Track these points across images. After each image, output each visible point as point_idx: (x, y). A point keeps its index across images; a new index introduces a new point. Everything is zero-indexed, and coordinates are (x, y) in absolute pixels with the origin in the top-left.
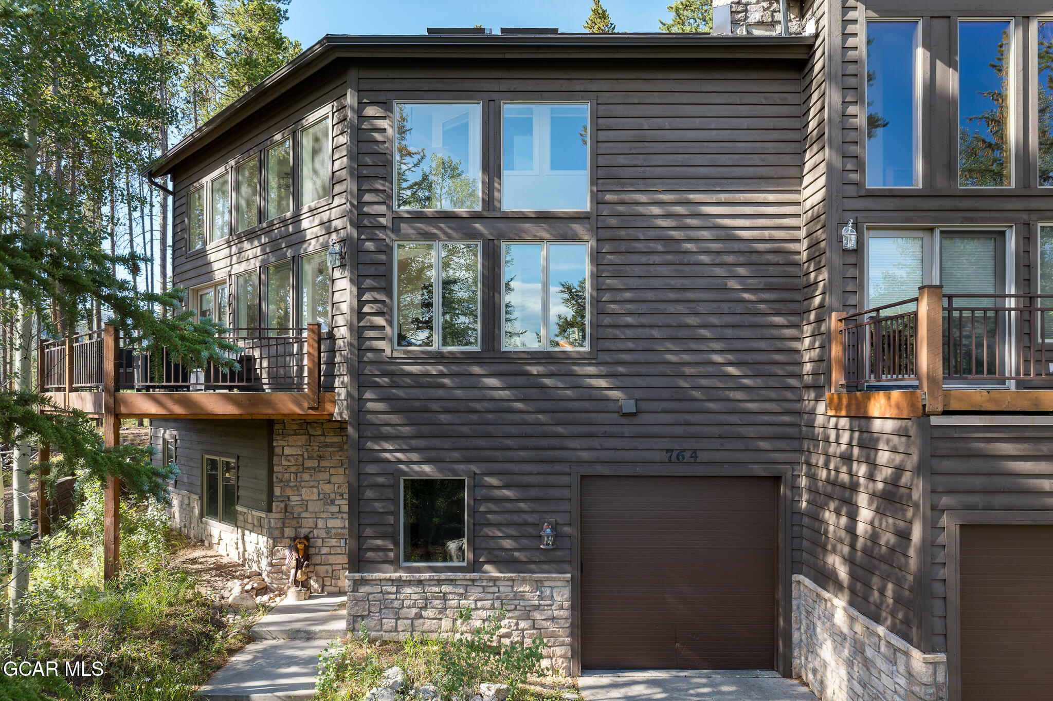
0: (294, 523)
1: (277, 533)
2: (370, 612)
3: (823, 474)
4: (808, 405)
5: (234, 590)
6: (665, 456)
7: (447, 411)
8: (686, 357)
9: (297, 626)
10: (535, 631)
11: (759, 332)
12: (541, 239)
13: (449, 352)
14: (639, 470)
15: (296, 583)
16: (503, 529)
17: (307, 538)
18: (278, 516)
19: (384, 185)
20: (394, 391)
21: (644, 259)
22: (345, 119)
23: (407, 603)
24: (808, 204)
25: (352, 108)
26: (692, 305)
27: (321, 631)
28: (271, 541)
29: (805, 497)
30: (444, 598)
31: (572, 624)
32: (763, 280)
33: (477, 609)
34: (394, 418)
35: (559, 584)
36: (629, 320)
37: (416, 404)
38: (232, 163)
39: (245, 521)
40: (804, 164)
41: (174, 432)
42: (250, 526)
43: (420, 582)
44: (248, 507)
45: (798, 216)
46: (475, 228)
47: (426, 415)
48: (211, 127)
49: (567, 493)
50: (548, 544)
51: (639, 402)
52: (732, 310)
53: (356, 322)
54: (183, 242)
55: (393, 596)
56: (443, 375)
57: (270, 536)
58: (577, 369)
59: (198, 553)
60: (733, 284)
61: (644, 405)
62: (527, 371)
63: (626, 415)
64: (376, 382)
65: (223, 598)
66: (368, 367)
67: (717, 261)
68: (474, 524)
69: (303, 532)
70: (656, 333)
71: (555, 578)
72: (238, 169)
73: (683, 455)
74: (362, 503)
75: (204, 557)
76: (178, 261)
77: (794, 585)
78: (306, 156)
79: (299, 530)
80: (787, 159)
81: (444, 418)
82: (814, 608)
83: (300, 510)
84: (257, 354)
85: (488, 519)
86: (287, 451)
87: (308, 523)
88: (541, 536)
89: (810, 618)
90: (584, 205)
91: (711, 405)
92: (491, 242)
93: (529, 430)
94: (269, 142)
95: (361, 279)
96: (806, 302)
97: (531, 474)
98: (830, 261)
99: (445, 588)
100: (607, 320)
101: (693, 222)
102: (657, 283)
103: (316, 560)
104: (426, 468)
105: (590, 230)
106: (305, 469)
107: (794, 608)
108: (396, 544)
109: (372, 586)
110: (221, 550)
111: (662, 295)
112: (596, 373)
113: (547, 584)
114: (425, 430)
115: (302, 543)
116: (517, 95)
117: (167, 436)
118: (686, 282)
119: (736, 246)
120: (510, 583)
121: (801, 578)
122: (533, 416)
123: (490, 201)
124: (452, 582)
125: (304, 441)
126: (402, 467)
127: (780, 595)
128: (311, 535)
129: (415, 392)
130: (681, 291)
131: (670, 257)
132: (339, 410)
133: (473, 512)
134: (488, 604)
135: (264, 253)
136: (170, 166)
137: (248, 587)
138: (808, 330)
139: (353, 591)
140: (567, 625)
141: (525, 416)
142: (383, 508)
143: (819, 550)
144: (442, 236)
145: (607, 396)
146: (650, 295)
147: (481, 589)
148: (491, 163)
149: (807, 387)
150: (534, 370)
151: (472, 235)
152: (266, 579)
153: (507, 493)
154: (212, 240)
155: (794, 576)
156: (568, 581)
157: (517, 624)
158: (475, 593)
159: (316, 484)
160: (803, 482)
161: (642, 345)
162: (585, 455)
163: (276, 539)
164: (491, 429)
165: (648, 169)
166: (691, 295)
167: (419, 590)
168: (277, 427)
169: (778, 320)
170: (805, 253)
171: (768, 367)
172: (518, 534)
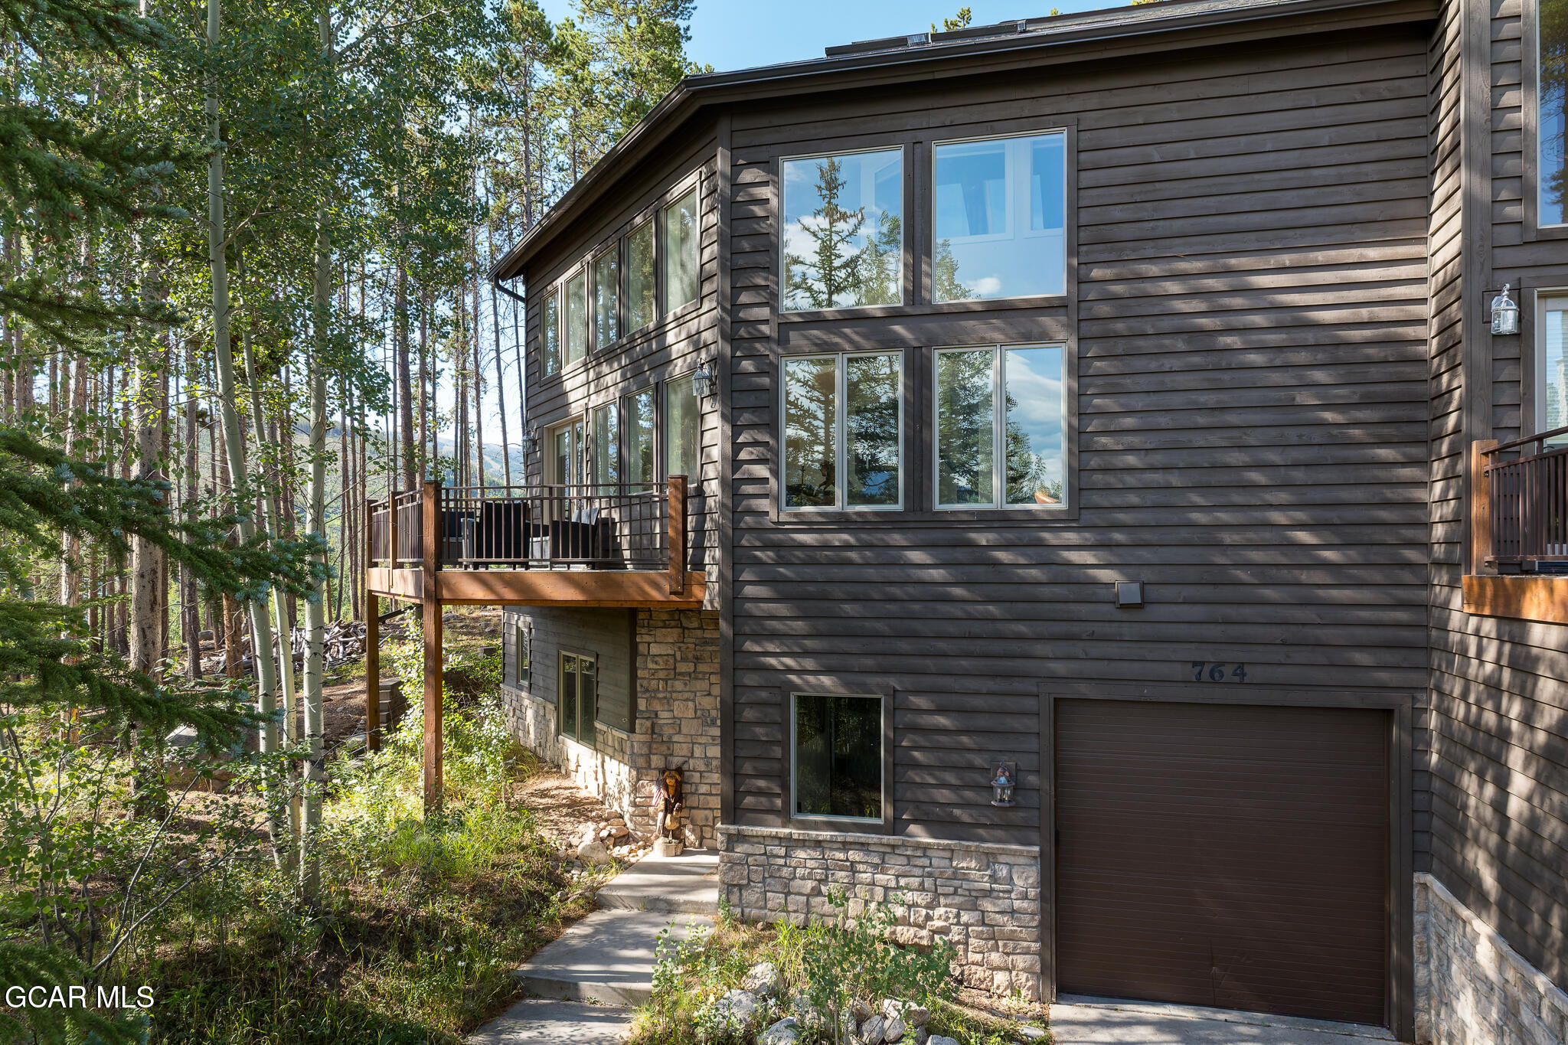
0: (664, 748)
1: (641, 762)
2: (749, 880)
3: (1459, 710)
4: (1440, 593)
5: (585, 835)
6: (1191, 672)
7: (855, 599)
8: (1224, 516)
9: (654, 892)
10: (985, 929)
11: (1351, 474)
12: (992, 343)
13: (858, 514)
14: (1147, 692)
15: (665, 832)
16: (937, 773)
17: (679, 770)
18: (643, 738)
19: (766, 279)
20: (781, 570)
21: (1153, 365)
22: (715, 190)
23: (800, 872)
24: (1438, 261)
25: (723, 175)
26: (1235, 433)
27: (686, 903)
28: (634, 773)
29: (1435, 746)
30: (852, 868)
31: (1041, 924)
32: (1360, 389)
33: (898, 888)
34: (781, 609)
35: (1022, 860)
36: (1131, 460)
37: (811, 588)
38: (589, 257)
39: (605, 743)
40: (1433, 193)
41: (529, 619)
42: (610, 751)
43: (818, 844)
44: (609, 724)
45: (1422, 280)
46: (895, 332)
47: (826, 604)
48: (560, 212)
49: (1032, 724)
50: (1002, 800)
51: (1147, 587)
52: (1305, 440)
53: (729, 472)
54: (537, 364)
55: (781, 861)
56: (848, 547)
57: (633, 766)
58: (1048, 537)
59: (550, 783)
60: (1304, 398)
61: (1154, 592)
62: (970, 540)
63: (1125, 607)
64: (756, 557)
65: (570, 846)
66: (747, 536)
67: (1278, 362)
68: (894, 765)
69: (676, 761)
70: (1175, 479)
71: (1016, 851)
72: (595, 266)
73: (1221, 672)
74: (738, 726)
75: (557, 788)
76: (532, 391)
77: (1416, 891)
78: (671, 245)
79: (670, 758)
80: (1402, 189)
81: (848, 608)
82: (1448, 932)
83: (671, 731)
84: (616, 515)
85: (914, 758)
86: (655, 649)
87: (681, 750)
88: (992, 787)
89: (1443, 946)
90: (1059, 287)
91: (1269, 593)
92: (917, 351)
93: (976, 628)
94: (628, 227)
95: (736, 413)
96: (1436, 423)
97: (977, 693)
98: (1469, 356)
99: (854, 855)
100: (1095, 462)
101: (1238, 302)
102: (1176, 400)
103: (692, 801)
104: (826, 680)
105: (1067, 326)
106: (677, 675)
107: (1417, 927)
108: (785, 787)
109: (753, 844)
110: (578, 780)
111: (1184, 420)
112: (1078, 542)
113: (1002, 858)
114: (822, 625)
115: (672, 777)
116: (954, 131)
117: (520, 624)
118: (1225, 398)
119: (1310, 337)
120: (947, 854)
121: (1429, 878)
122: (980, 607)
123: (914, 291)
124: (863, 846)
125: (675, 636)
126: (793, 678)
127: (1392, 906)
128: (685, 767)
129: (809, 572)
130: (1217, 413)
131: (1196, 360)
132: (709, 597)
133: (893, 747)
134: (915, 882)
135: (624, 379)
136: (520, 265)
137: (604, 834)
138: (1438, 468)
139: (727, 850)
140: (1035, 924)
141: (969, 608)
142: (767, 735)
143: (1456, 835)
144: (847, 346)
145: (1095, 577)
146: (1163, 421)
147: (904, 861)
148: (918, 235)
149: (1438, 564)
150: (982, 539)
151: (890, 343)
152: (629, 825)
153: (942, 721)
154: (568, 363)
155: (1416, 875)
156: (1035, 858)
157: (958, 916)
158: (896, 864)
159: (691, 696)
160: (1433, 721)
161: (1152, 498)
162: (1059, 668)
163: (640, 770)
164: (918, 626)
165: (1161, 223)
166: (1232, 418)
167: (817, 854)
168: (641, 616)
169: (1385, 453)
170: (1435, 342)
171: (1368, 530)
172: (958, 783)
